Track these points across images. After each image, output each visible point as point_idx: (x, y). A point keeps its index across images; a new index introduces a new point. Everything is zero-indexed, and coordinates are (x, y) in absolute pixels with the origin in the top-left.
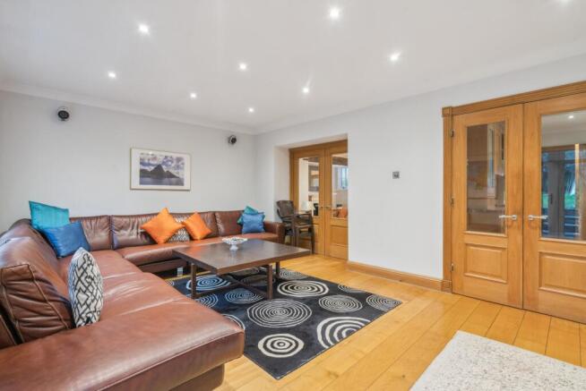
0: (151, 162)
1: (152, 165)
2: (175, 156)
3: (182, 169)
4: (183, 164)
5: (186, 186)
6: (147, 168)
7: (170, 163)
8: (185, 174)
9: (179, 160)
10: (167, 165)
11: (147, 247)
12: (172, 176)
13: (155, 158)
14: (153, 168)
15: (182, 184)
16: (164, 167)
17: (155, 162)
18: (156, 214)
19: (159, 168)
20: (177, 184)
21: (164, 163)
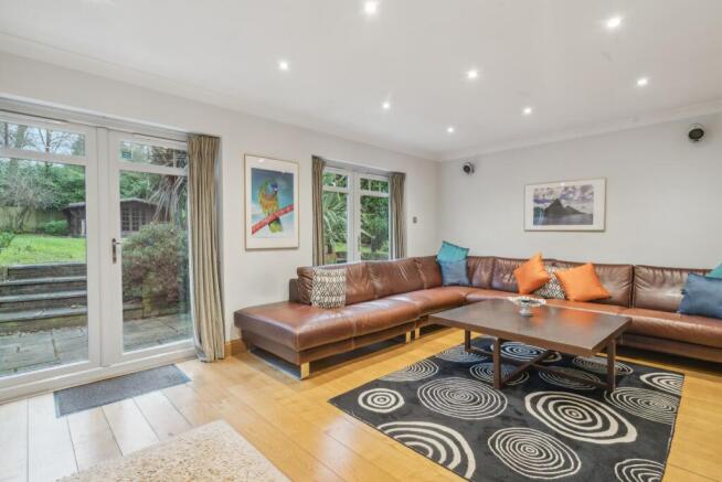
0: (547, 197)
1: (548, 201)
2: (578, 184)
3: (591, 200)
4: (592, 193)
5: (597, 225)
6: (541, 206)
7: (571, 195)
8: (597, 208)
9: (584, 189)
10: (567, 199)
11: (486, 292)
12: (575, 212)
13: (551, 193)
14: (548, 205)
15: (591, 223)
16: (563, 202)
17: (551, 197)
18: (527, 260)
19: (557, 203)
20: (582, 222)
21: (563, 197)
